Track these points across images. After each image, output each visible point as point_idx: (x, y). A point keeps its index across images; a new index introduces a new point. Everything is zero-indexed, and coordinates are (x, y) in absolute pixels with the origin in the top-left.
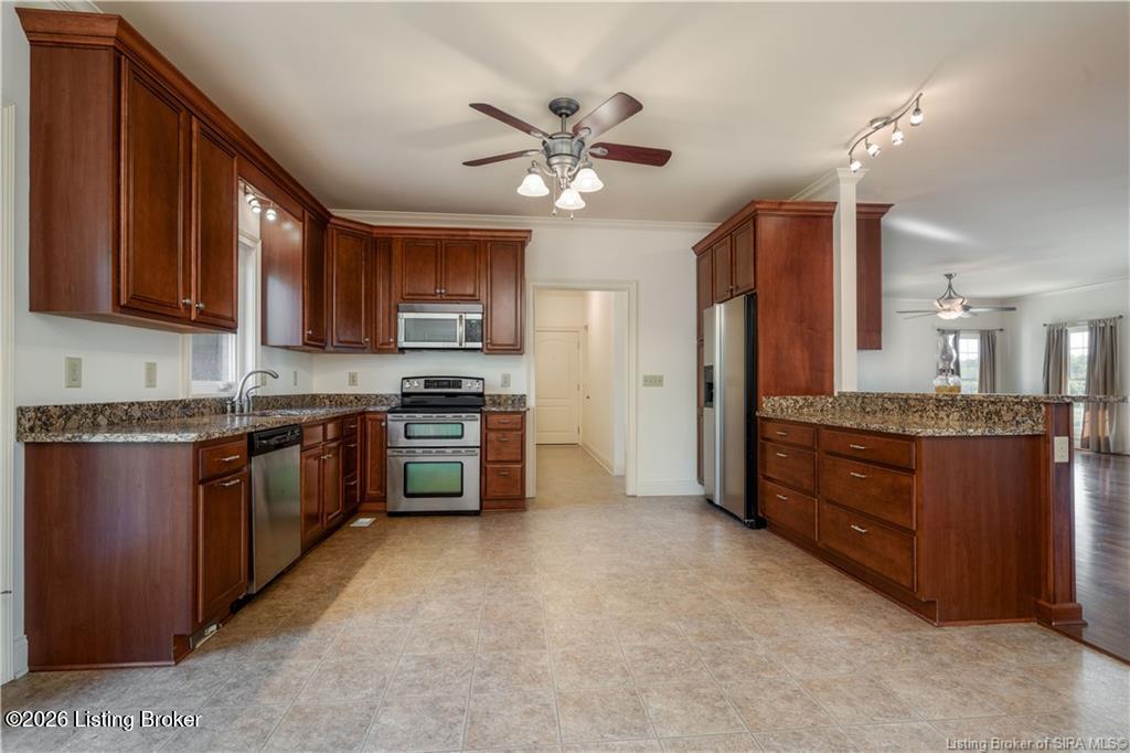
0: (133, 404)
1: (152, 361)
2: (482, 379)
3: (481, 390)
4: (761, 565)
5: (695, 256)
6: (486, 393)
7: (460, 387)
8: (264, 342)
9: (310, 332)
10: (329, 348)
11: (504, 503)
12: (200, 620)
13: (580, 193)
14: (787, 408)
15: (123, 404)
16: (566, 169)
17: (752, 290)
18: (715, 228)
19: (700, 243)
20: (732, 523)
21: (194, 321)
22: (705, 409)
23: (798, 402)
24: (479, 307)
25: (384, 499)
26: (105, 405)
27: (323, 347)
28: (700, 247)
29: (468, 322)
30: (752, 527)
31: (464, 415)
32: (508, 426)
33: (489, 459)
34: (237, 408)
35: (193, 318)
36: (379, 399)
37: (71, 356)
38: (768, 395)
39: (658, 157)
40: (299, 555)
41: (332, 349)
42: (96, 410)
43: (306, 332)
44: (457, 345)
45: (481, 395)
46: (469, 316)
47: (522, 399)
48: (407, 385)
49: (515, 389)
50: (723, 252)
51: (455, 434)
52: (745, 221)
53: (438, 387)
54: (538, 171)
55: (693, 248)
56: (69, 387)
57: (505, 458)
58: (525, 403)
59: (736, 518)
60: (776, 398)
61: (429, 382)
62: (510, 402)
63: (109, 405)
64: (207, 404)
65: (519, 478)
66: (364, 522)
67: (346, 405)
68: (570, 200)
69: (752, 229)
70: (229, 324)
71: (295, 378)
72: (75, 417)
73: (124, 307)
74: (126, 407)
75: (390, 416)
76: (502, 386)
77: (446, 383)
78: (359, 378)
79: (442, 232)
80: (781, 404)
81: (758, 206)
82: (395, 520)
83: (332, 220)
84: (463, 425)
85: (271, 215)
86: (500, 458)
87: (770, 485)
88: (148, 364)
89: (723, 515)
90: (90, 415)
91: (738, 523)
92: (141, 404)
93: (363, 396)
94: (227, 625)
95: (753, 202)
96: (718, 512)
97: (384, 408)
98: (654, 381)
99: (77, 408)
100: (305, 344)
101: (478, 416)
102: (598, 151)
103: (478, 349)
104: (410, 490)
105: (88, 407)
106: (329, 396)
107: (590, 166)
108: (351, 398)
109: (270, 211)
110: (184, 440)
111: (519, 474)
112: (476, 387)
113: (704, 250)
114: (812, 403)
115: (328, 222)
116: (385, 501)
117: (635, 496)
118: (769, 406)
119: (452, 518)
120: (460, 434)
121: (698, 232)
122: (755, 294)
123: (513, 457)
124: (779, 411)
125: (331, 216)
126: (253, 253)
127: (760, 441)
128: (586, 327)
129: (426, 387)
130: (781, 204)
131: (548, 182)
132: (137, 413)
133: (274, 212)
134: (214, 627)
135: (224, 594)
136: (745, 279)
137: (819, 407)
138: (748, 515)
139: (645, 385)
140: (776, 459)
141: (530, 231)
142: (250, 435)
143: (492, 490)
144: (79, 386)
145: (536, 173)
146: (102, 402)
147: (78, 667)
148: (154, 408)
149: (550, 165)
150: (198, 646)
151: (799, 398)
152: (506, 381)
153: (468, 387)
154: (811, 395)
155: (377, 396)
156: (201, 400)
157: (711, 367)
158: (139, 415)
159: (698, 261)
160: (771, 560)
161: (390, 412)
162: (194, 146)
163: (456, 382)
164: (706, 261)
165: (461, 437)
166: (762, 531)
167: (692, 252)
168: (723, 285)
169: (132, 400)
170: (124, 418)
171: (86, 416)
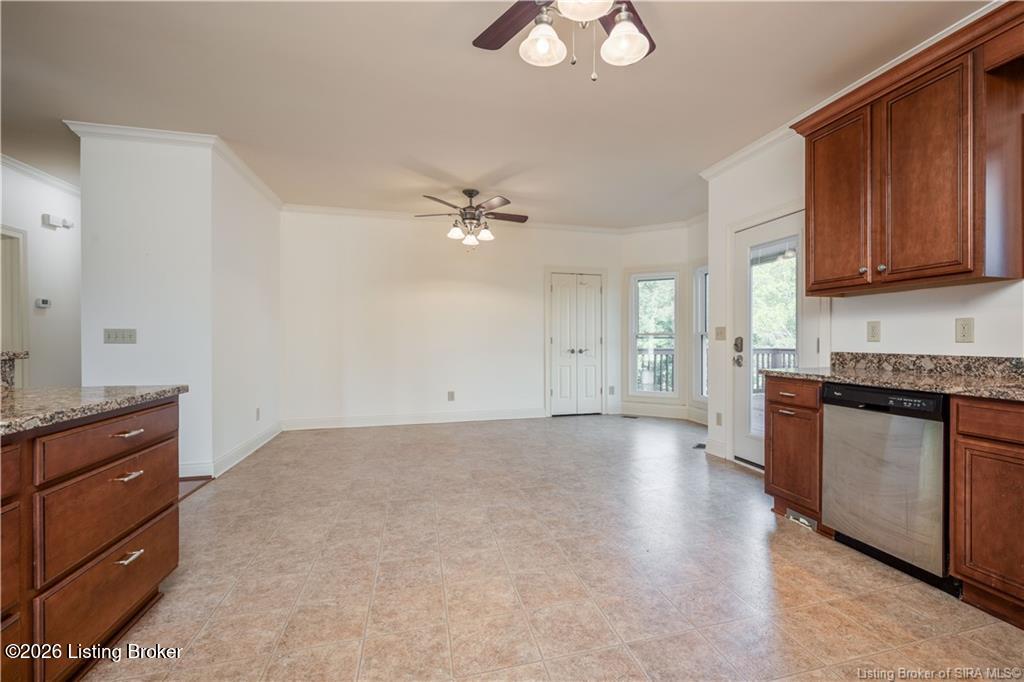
0: (923, 357)
15: (910, 356)
26: (889, 355)
35: (870, 282)
42: (880, 359)
63: (894, 355)
72: (862, 361)
74: (914, 359)
90: (876, 361)
92: (932, 358)
99: (864, 356)
105: (873, 355)
132: (928, 364)
144: (878, 341)
146: (887, 352)
148: (954, 363)
158: (932, 367)
169: (922, 354)
170: (911, 367)
171: (872, 362)
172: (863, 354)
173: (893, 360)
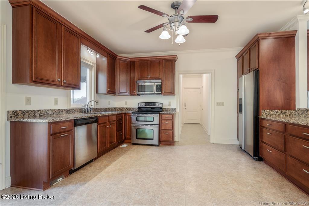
0: (49, 110)
1: (56, 97)
2: (162, 103)
3: (161, 107)
4: (258, 179)
5: (237, 60)
6: (163, 108)
7: (155, 106)
8: (97, 92)
9: (109, 89)
10: (117, 94)
11: (167, 143)
12: (51, 178)
13: (183, 35)
14: (273, 115)
15: (45, 110)
16: (177, 27)
17: (257, 69)
18: (242, 49)
19: (237, 55)
20: (248, 157)
21: (63, 86)
22: (239, 114)
23: (278, 112)
24: (160, 81)
25: (130, 139)
26: (38, 110)
27: (115, 94)
28: (238, 56)
29: (157, 85)
30: (256, 160)
31: (154, 114)
32: (168, 118)
33: (162, 129)
34: (86, 111)
35: (62, 85)
36: (132, 109)
37: (27, 96)
38: (264, 109)
39: (212, 19)
40: (96, 156)
41: (118, 94)
42: (35, 112)
43: (108, 90)
44: (153, 93)
45: (161, 108)
46: (157, 84)
47: (175, 110)
48: (140, 105)
49: (173, 106)
50: (246, 56)
51: (151, 120)
52: (254, 42)
53: (149, 106)
54: (166, 29)
55: (235, 57)
56: (26, 105)
57: (167, 129)
58: (176, 111)
59: (250, 155)
60: (268, 111)
61: (146, 104)
62: (171, 110)
63: (40, 110)
64: (76, 110)
65: (172, 135)
66: (125, 145)
67: (124, 111)
68: (180, 40)
69: (257, 45)
70: (77, 87)
71: (109, 103)
72: (27, 114)
73: (33, 81)
74: (46, 111)
75: (132, 114)
76: (169, 105)
77: (151, 104)
78: (127, 103)
79: (149, 58)
80: (270, 113)
81: (259, 36)
82: (134, 146)
83: (118, 57)
84: (153, 117)
85: (98, 56)
86: (166, 128)
87: (264, 145)
88: (55, 99)
89: (245, 154)
90: (33, 113)
91: (251, 157)
92: (51, 110)
93: (128, 108)
94: (66, 178)
95: (257, 34)
96: (243, 152)
97: (131, 112)
98: (221, 104)
99: (28, 111)
100: (107, 93)
101: (158, 115)
102: (189, 20)
103: (160, 94)
104: (138, 137)
105: (32, 111)
106: (119, 108)
107: (184, 25)
108: (126, 109)
109: (97, 55)
110: (44, 122)
111: (172, 134)
112: (160, 106)
113: (240, 57)
114: (285, 113)
115: (117, 57)
116: (131, 140)
117: (213, 143)
118: (264, 114)
119: (150, 147)
120: (152, 120)
121: (237, 50)
122: (259, 70)
123: (169, 128)
124: (269, 116)
125: (117, 56)
126: (94, 67)
127: (260, 127)
128: (202, 87)
129: (145, 106)
130: (270, 34)
131: (170, 33)
132: (50, 112)
133: (98, 55)
134: (61, 179)
135: (62, 169)
136: (254, 65)
137: (288, 114)
138: (255, 156)
139: (217, 105)
140: (267, 135)
141: (176, 55)
142: (74, 120)
143: (163, 138)
144: (30, 105)
145: (166, 30)
146: (37, 109)
147: (21, 187)
148: (56, 111)
149: (171, 27)
150: (54, 185)
151: (278, 111)
152: (170, 104)
153: (157, 105)
154: (284, 109)
155: (132, 108)
156: (74, 109)
157: (241, 99)
158: (51, 113)
159: (238, 61)
160: (263, 177)
161: (132, 113)
162: (63, 34)
163: (154, 104)
164: (240, 61)
165: (153, 121)
166: (261, 162)
167: (235, 58)
168: (246, 68)
169: (48, 109)
170: (45, 114)
171: (31, 114)
172: (27, 111)
173: (40, 112)
